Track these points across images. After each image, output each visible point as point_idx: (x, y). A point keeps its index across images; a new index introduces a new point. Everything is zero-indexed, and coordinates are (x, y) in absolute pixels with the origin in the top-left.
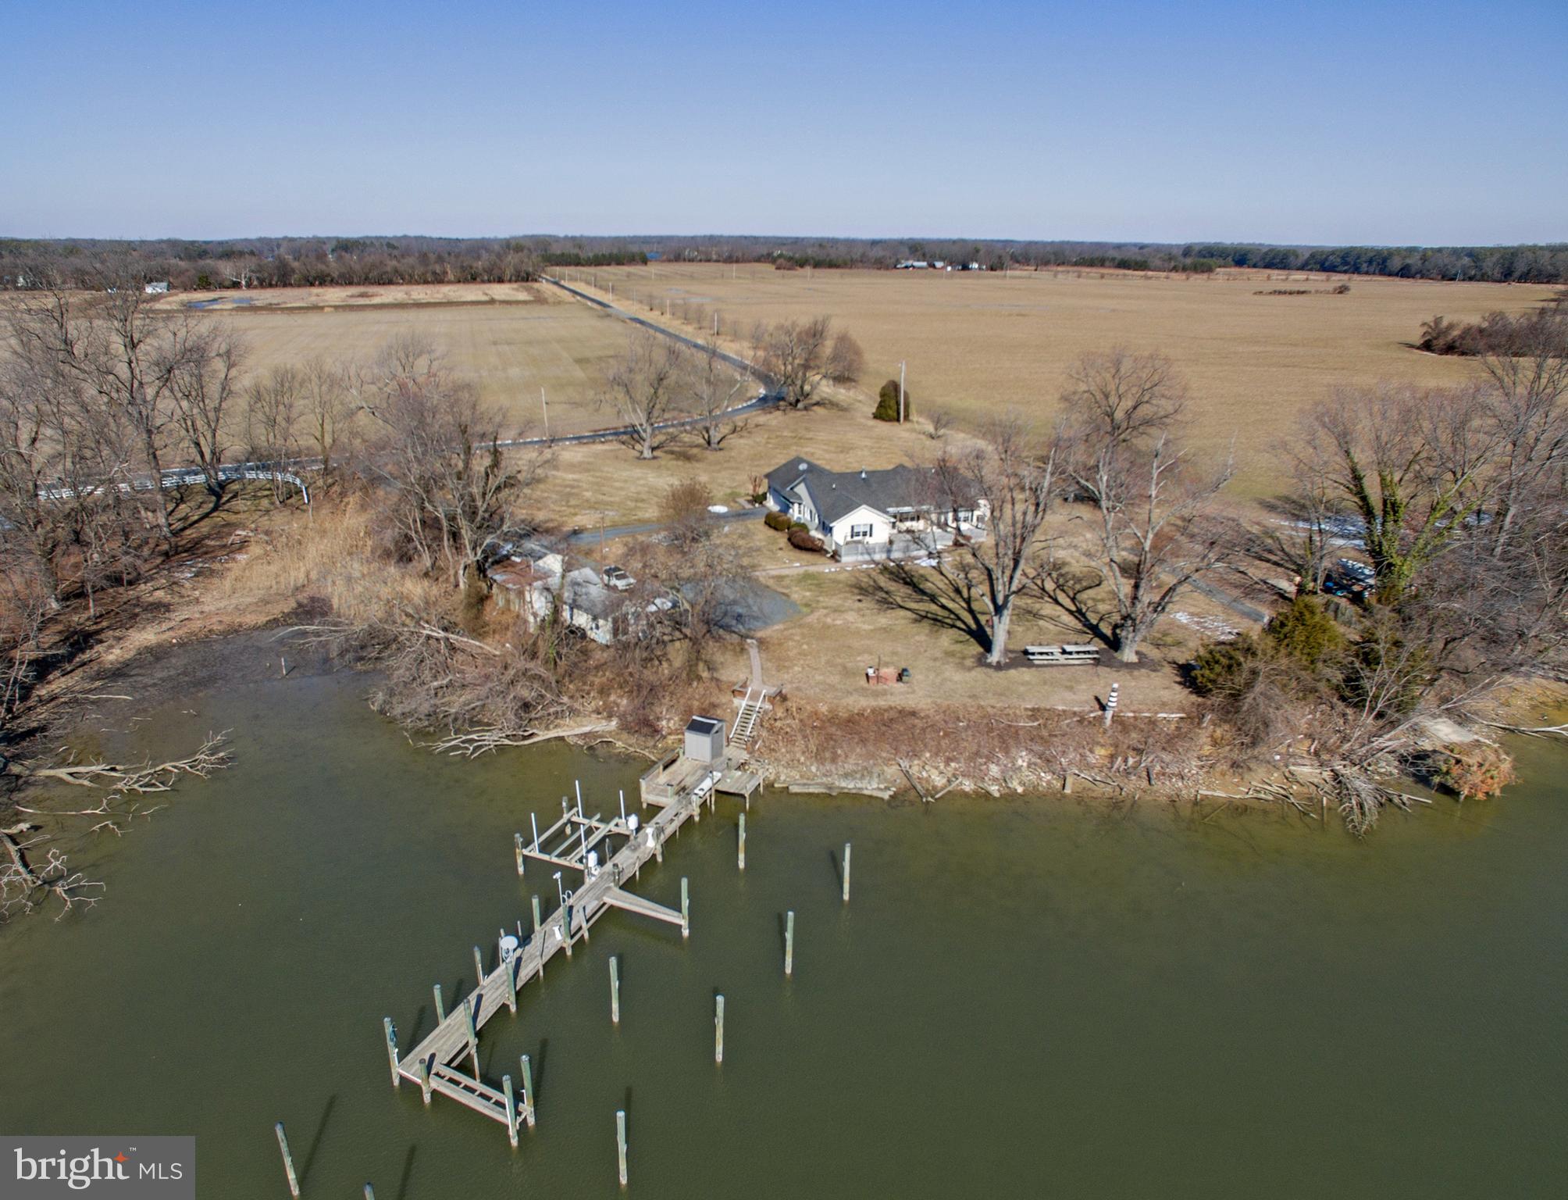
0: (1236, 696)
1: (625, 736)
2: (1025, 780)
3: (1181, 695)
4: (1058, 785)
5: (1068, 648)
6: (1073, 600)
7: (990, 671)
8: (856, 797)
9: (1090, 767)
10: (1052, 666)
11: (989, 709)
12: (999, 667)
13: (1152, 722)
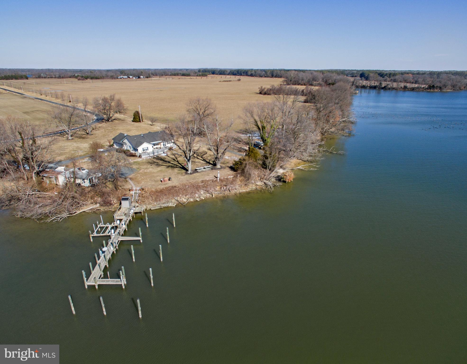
0: (243, 170)
1: (102, 207)
2: (204, 196)
3: (231, 172)
4: (211, 196)
5: (205, 167)
6: (202, 157)
7: (189, 175)
8: (168, 207)
9: (217, 191)
10: (202, 172)
11: (192, 183)
12: (191, 174)
13: (227, 179)
